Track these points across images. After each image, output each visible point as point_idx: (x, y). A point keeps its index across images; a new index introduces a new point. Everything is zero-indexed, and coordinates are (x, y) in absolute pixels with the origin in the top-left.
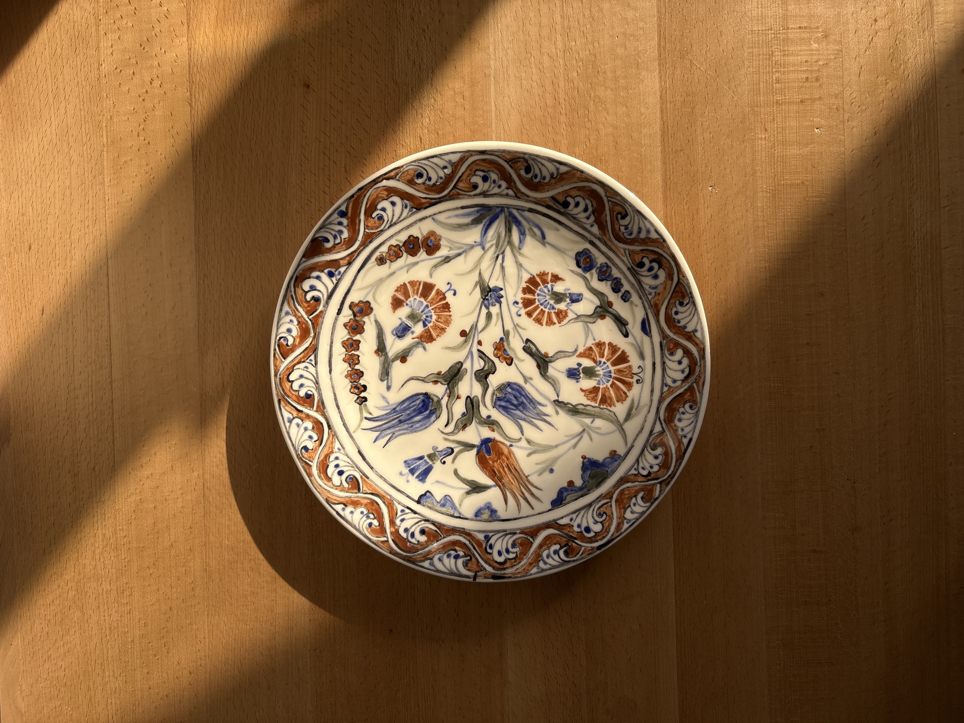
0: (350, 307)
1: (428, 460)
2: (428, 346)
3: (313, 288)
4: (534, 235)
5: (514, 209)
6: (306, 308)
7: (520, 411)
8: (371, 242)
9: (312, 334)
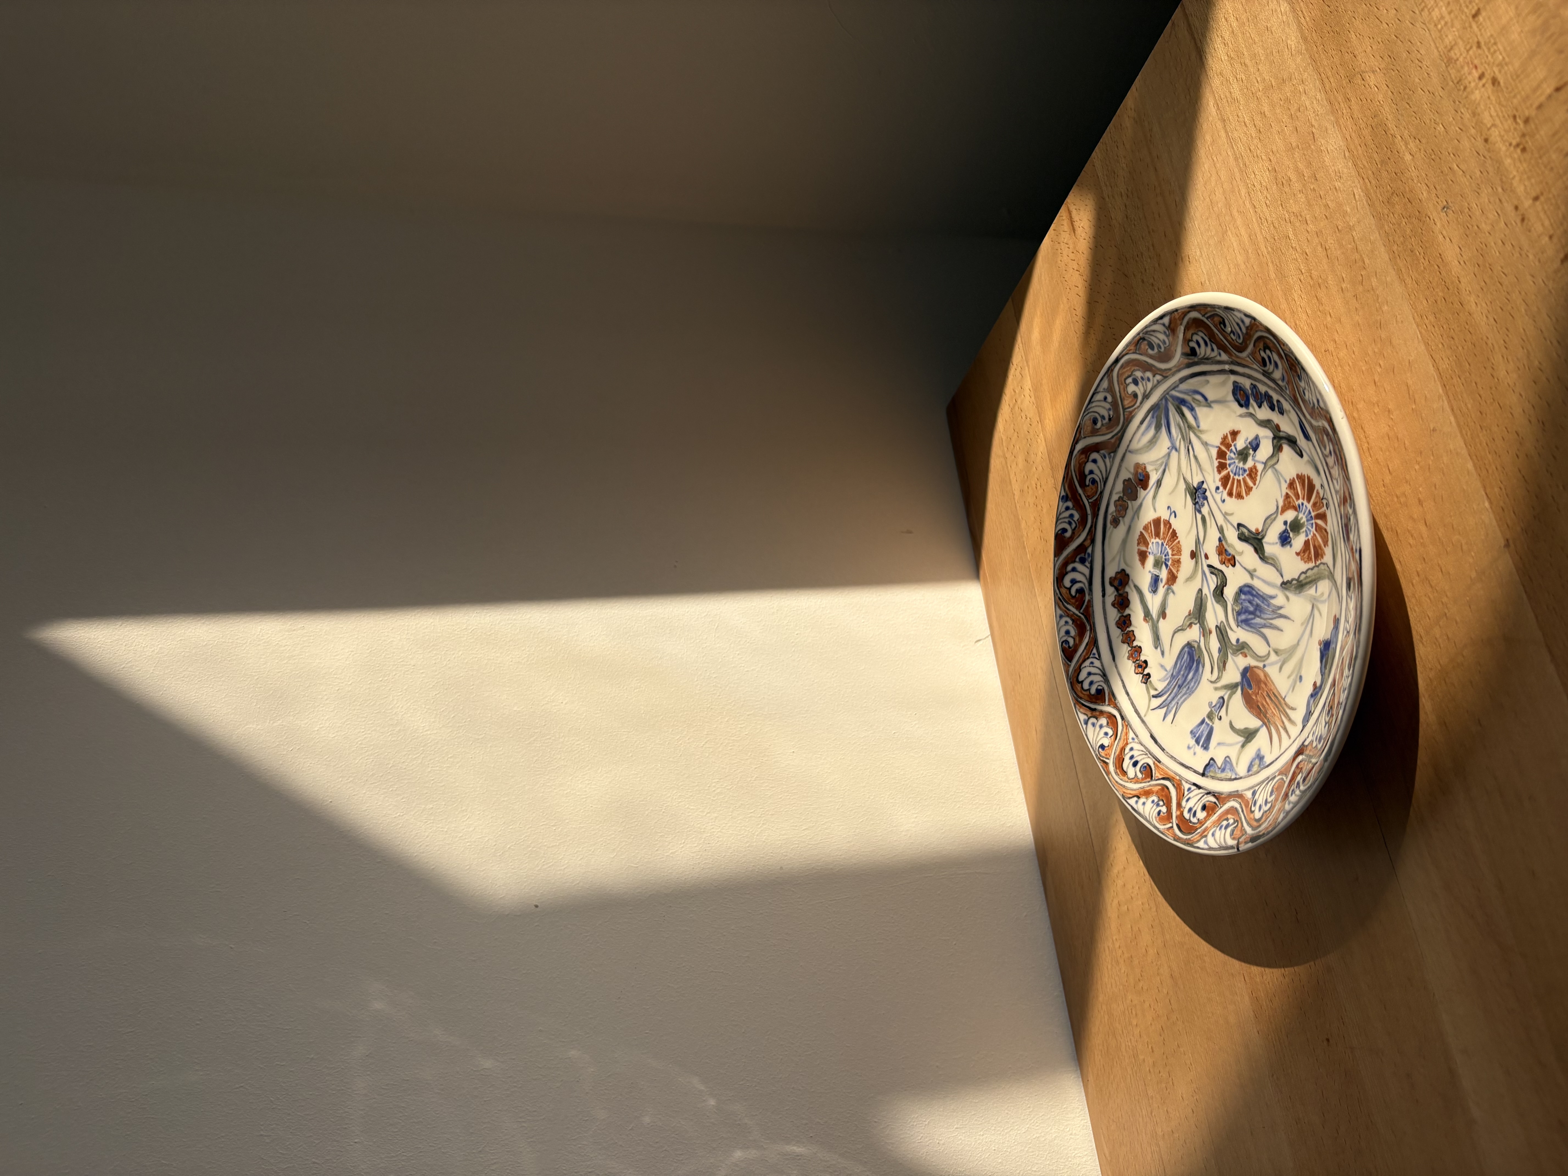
0: (1111, 584)
1: (1208, 722)
2: (1174, 587)
3: (1074, 582)
4: (1199, 404)
5: (1171, 390)
6: (1074, 604)
7: (1259, 617)
8: (1099, 509)
9: (1088, 628)
